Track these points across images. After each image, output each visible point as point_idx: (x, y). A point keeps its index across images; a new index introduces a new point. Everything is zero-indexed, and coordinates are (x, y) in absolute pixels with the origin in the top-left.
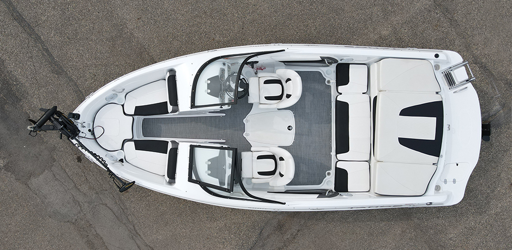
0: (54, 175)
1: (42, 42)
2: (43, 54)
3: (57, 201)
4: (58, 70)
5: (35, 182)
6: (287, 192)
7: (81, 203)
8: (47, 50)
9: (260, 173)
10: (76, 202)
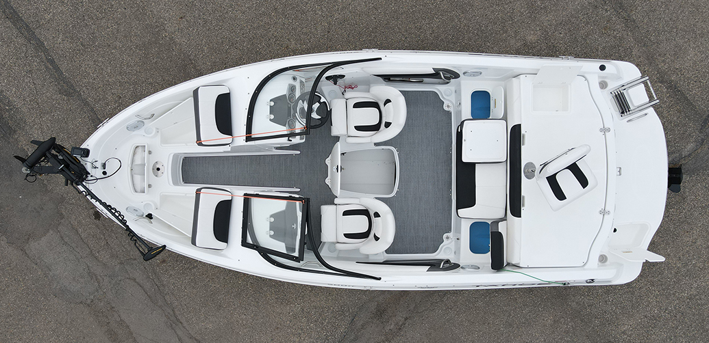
0: (62, 237)
1: (46, 51)
2: (47, 67)
3: (66, 273)
4: (68, 90)
5: (34, 247)
6: (386, 263)
7: (99, 277)
8: (52, 62)
9: (347, 236)
10: (92, 275)
